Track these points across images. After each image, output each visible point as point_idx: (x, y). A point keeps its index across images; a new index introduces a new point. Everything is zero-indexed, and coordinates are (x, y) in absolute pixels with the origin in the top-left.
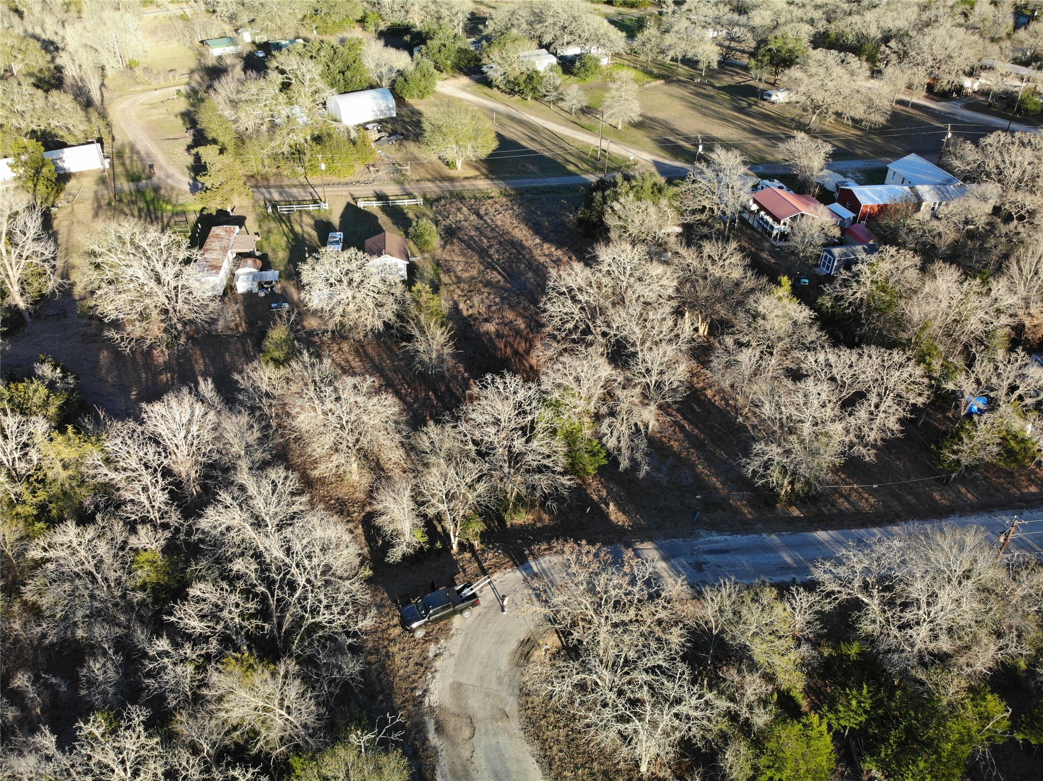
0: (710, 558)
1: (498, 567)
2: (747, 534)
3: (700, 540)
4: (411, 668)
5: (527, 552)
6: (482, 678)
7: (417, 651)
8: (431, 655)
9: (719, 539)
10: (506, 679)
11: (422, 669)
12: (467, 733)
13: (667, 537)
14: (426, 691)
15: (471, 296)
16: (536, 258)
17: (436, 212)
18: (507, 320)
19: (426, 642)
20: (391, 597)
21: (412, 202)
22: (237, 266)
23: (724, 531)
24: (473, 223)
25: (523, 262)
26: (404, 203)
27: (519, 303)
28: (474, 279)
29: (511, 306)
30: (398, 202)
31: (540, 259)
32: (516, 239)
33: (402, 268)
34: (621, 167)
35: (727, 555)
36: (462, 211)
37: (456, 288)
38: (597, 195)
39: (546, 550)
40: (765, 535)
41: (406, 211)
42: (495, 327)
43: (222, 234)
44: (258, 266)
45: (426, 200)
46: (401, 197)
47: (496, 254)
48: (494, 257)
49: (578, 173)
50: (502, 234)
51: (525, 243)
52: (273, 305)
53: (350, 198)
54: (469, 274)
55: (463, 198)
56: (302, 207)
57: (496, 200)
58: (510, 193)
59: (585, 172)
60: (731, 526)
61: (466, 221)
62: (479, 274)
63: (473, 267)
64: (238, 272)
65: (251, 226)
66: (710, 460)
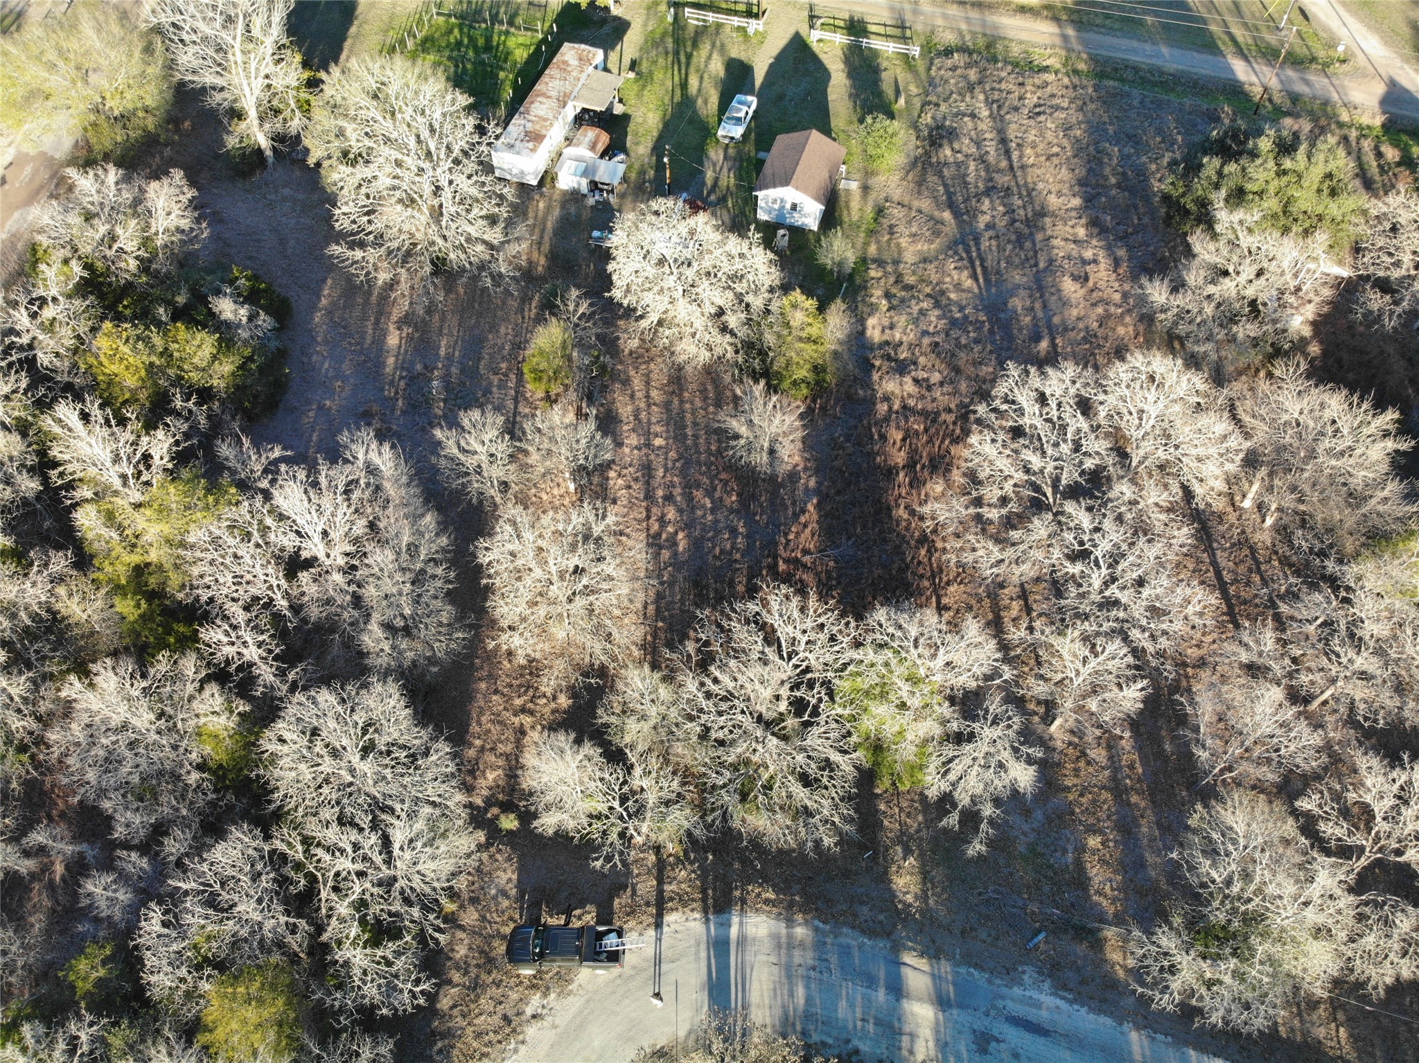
0: (1013, 1035)
1: (683, 901)
2: (1099, 1011)
3: (1017, 991)
4: (496, 1020)
5: (737, 893)
7: (514, 996)
8: (529, 1011)
9: (1047, 1003)
11: (508, 1030)
13: (969, 959)
15: (903, 301)
16: (1055, 242)
17: (931, 82)
18: (936, 377)
19: (533, 987)
20: (520, 885)
21: (901, 48)
22: (569, 140)
23: (1065, 987)
24: (982, 126)
25: (1028, 245)
26: (886, 48)
27: (977, 341)
28: (925, 260)
29: (958, 345)
30: (877, 44)
31: (1061, 249)
32: (1041, 186)
33: (810, 214)
34: (1313, 59)
35: (1041, 1040)
36: (977, 90)
37: (886, 275)
38: (1211, 164)
39: (766, 902)
40: (1127, 1026)
41: (884, 64)
42: (909, 387)
43: (574, 62)
44: (601, 147)
45: (928, 48)
46: (890, 31)
47: (988, 212)
48: (983, 220)
49: (1228, 50)
50: (1023, 167)
51: (1053, 201)
52: (596, 234)
53: (806, 14)
54: (922, 246)
55: (995, 60)
56: (721, 18)
57: (1050, 77)
58: (1082, 66)
59: (1241, 53)
60: (1083, 982)
61: (973, 116)
62: (939, 252)
63: (936, 233)
64: (569, 152)
65: (631, 43)
66: (1126, 828)
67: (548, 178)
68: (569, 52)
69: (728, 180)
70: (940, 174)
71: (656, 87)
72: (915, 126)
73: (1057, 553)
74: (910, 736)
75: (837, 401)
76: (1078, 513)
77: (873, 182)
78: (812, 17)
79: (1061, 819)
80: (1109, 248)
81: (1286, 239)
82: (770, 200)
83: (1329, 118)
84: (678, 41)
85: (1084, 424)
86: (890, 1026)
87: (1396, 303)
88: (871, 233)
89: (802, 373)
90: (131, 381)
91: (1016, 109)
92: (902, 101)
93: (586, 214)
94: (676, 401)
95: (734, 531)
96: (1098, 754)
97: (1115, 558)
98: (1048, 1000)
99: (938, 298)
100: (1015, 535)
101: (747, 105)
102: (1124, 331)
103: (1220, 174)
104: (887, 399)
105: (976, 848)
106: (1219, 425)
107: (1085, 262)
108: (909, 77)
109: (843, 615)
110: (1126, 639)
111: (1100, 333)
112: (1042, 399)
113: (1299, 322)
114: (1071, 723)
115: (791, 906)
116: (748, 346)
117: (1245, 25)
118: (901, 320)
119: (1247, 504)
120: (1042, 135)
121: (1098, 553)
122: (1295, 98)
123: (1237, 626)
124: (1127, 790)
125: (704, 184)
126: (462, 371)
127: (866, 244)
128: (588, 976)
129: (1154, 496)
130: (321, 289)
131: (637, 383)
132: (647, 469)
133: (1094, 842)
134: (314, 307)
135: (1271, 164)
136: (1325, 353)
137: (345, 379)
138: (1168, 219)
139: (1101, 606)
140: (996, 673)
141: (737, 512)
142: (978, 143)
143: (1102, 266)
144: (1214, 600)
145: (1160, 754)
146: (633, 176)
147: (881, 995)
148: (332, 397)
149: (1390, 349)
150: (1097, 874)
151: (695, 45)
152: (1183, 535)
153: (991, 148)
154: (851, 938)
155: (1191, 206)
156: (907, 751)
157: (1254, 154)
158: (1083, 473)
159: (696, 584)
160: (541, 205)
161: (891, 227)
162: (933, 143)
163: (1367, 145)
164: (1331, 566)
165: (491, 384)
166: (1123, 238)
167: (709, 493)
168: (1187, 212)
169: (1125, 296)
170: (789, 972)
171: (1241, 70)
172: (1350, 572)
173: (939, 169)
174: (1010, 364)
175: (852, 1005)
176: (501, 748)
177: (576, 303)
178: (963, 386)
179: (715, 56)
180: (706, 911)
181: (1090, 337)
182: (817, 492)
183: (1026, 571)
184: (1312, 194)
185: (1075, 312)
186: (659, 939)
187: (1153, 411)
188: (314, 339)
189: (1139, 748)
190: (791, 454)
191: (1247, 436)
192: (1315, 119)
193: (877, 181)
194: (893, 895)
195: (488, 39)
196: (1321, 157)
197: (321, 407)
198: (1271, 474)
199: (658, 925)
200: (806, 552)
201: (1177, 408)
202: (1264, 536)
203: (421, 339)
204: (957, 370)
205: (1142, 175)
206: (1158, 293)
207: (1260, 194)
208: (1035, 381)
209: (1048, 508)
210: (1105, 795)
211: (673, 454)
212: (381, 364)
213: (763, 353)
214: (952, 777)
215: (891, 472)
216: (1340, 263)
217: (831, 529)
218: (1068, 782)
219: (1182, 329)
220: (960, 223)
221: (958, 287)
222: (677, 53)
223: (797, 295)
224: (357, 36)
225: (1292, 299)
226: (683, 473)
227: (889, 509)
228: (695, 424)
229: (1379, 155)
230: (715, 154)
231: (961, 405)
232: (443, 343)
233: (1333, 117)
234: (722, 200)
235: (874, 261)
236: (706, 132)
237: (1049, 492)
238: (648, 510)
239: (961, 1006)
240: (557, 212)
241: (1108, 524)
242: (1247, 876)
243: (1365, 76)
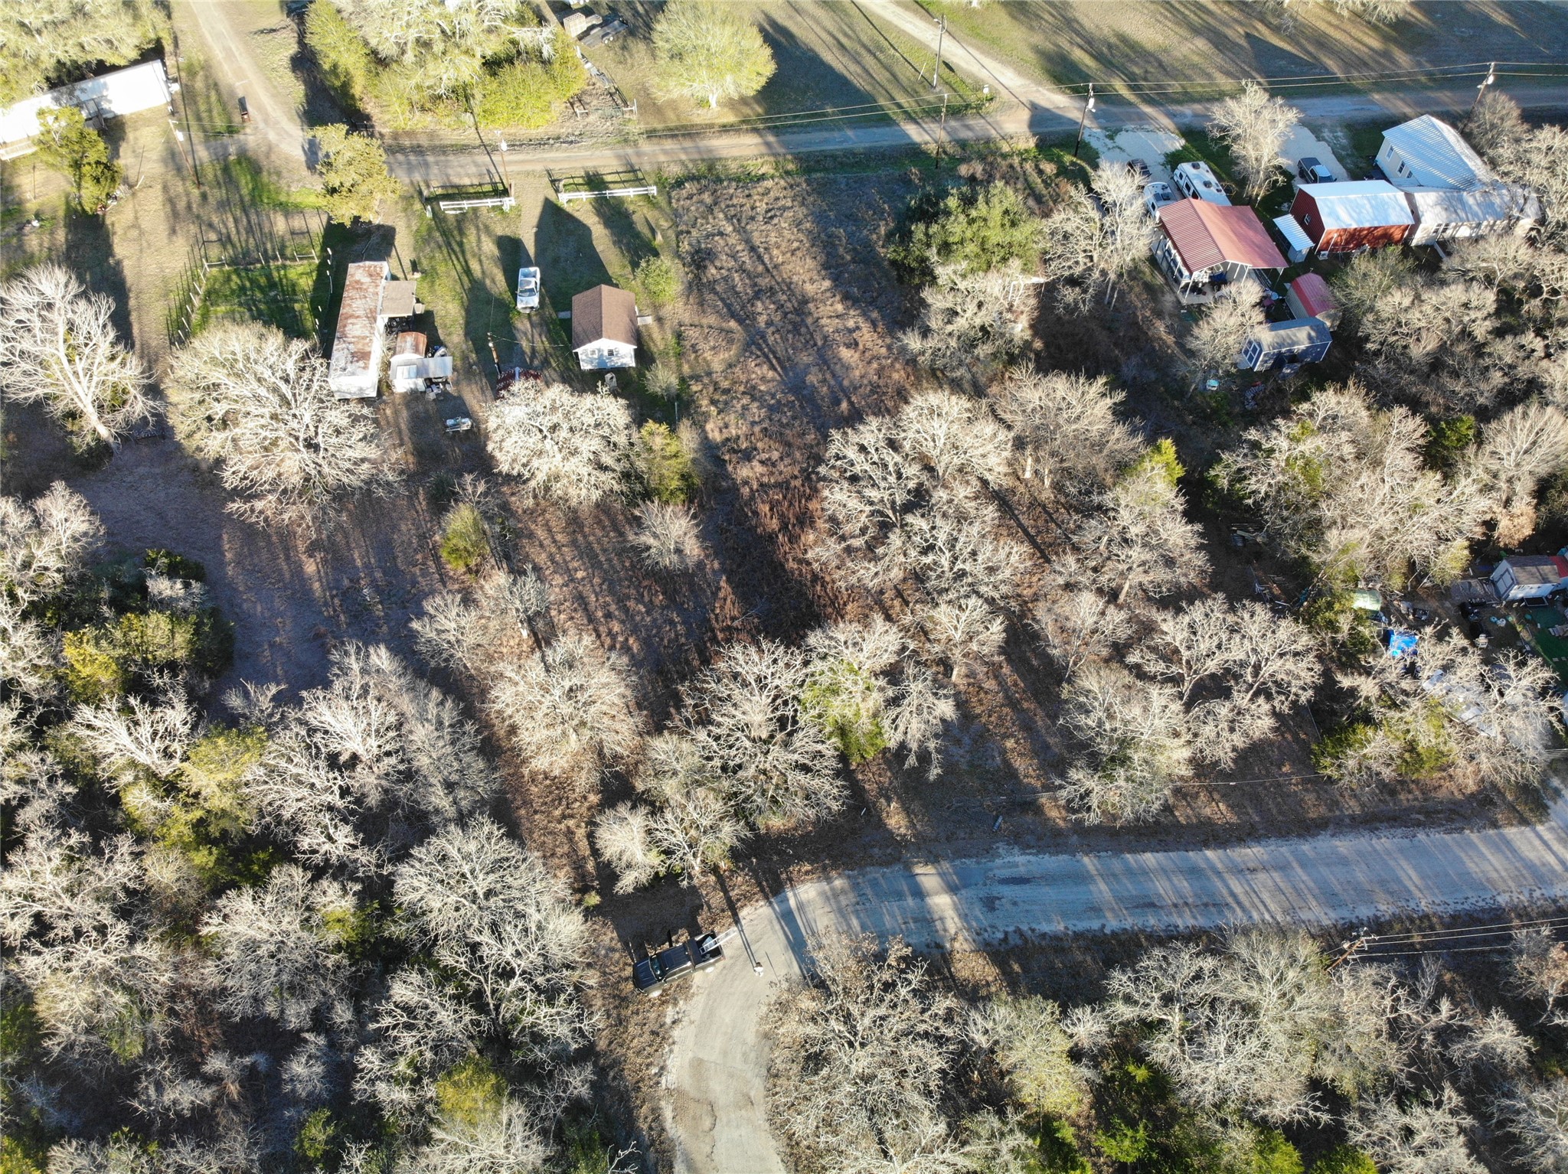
0: (1008, 891)
1: (747, 897)
2: (1057, 853)
3: (998, 862)
4: (647, 1037)
5: (784, 876)
6: (725, 1053)
7: (653, 1015)
8: (668, 1020)
9: (1021, 861)
10: (753, 1055)
11: (659, 1040)
12: (707, 1123)
13: (960, 854)
14: (662, 1068)
15: (726, 403)
16: (824, 321)
17: (676, 213)
18: (775, 455)
19: (663, 1003)
20: (621, 938)
21: (640, 191)
22: (392, 350)
23: (1029, 847)
24: (732, 241)
25: (803, 330)
26: (628, 193)
27: (794, 418)
28: (730, 366)
29: (782, 425)
30: (619, 192)
31: (829, 325)
32: (795, 278)
33: (625, 355)
34: (967, 106)
35: (1027, 886)
36: (716, 210)
37: (705, 386)
38: (918, 230)
39: (807, 873)
40: (1079, 856)
41: (631, 208)
42: (759, 469)
43: (366, 280)
44: (422, 347)
45: (661, 183)
46: (624, 177)
47: (764, 312)
48: (762, 320)
49: (899, 118)
50: (776, 267)
51: (810, 288)
52: (450, 422)
53: (547, 180)
54: (724, 355)
55: (719, 180)
56: (475, 203)
57: (769, 183)
58: (791, 167)
59: (910, 117)
60: (1039, 839)
61: (721, 234)
62: (738, 356)
63: (731, 341)
64: (394, 360)
65: (404, 245)
66: (1028, 727)
67: (384, 386)
68: (357, 272)
69: (542, 343)
70: (714, 291)
71: (445, 280)
72: (677, 255)
73: (913, 553)
74: (863, 712)
75: (709, 497)
76: (915, 521)
77: (663, 312)
78: (553, 182)
79: (983, 737)
80: (864, 314)
81: (990, 275)
82: (588, 354)
83: (993, 153)
84: (445, 233)
85: (898, 459)
86: (925, 920)
87: (1085, 291)
88: (680, 355)
89: (675, 484)
90: (105, 677)
91: (753, 218)
92: (659, 237)
93: (432, 408)
94: (580, 537)
95: (672, 623)
96: (990, 684)
97: (952, 542)
98: (1021, 859)
99: (752, 392)
100: (880, 551)
101: (532, 277)
102: (898, 375)
103: (927, 234)
104: (746, 483)
105: (934, 772)
106: (988, 427)
107: (851, 331)
108: (656, 213)
109: (787, 647)
110: (979, 595)
111: (881, 383)
112: (863, 449)
113: (1020, 329)
114: (964, 670)
115: (824, 868)
116: (626, 476)
117: (905, 90)
118: (732, 418)
119: (1028, 475)
120: (781, 235)
121: (940, 544)
122: (963, 144)
123: (1048, 561)
124: (1018, 702)
125: (523, 353)
126: (385, 573)
127: (680, 366)
128: (703, 977)
129: (962, 492)
130: (220, 546)
131: (541, 533)
132: (581, 599)
133: (1010, 744)
134: (222, 564)
135: (962, 218)
136: (1047, 345)
137: (281, 614)
138: (900, 279)
139: (955, 579)
140: (904, 648)
141: (667, 607)
142: (733, 256)
143: (865, 330)
144: (1025, 548)
145: (1032, 669)
146: (459, 363)
147: (910, 901)
148: (278, 633)
149: (1093, 325)
150: (1020, 764)
151: (461, 232)
152: (990, 512)
153: (745, 257)
154: (875, 873)
155: (914, 265)
156: (865, 724)
157: (948, 213)
158: (909, 492)
159: (660, 672)
160: (388, 412)
161: (693, 346)
162: (698, 267)
163: (1029, 166)
164: (1096, 499)
165: (414, 575)
166: (872, 302)
167: (640, 599)
168: (912, 270)
169: (889, 348)
170: (841, 912)
171: (914, 133)
172: (1107, 499)
173: (711, 285)
174: (833, 431)
175: (893, 916)
176: (559, 851)
177: (472, 485)
178: (798, 455)
179: (484, 238)
180: (767, 898)
181: (875, 388)
182: (723, 570)
183: (896, 574)
184: (998, 229)
185: (857, 373)
186: (741, 931)
187: (941, 433)
188: (236, 590)
189: (1016, 669)
190: (693, 549)
191: (1009, 427)
192: (982, 158)
193: (666, 311)
194: (891, 833)
195: (269, 277)
196: (995, 200)
197: (272, 645)
198: (1036, 449)
199: (737, 921)
200: (733, 619)
201: (955, 426)
202: (1047, 495)
203: (335, 559)
204: (789, 445)
205: (868, 245)
206: (913, 342)
207: (962, 242)
208: (853, 438)
209: (894, 525)
210: (1006, 710)
211: (597, 580)
212: (307, 592)
213: (639, 478)
214: (901, 729)
215: (771, 538)
216: (1035, 274)
217: (745, 593)
218: (978, 711)
219: (939, 363)
220: (746, 328)
221: (763, 379)
222: (449, 245)
223: (651, 425)
224: (139, 308)
225: (1009, 316)
226: (612, 591)
227: (782, 565)
228: (604, 551)
229: (1041, 172)
230: (522, 325)
231: (803, 471)
232: (356, 555)
233: (996, 152)
234: (546, 363)
235: (692, 378)
236: (506, 308)
237: (890, 513)
238: (596, 630)
239: (965, 886)
240: (405, 414)
241: (939, 522)
242: (1111, 716)
243: (1011, 107)
